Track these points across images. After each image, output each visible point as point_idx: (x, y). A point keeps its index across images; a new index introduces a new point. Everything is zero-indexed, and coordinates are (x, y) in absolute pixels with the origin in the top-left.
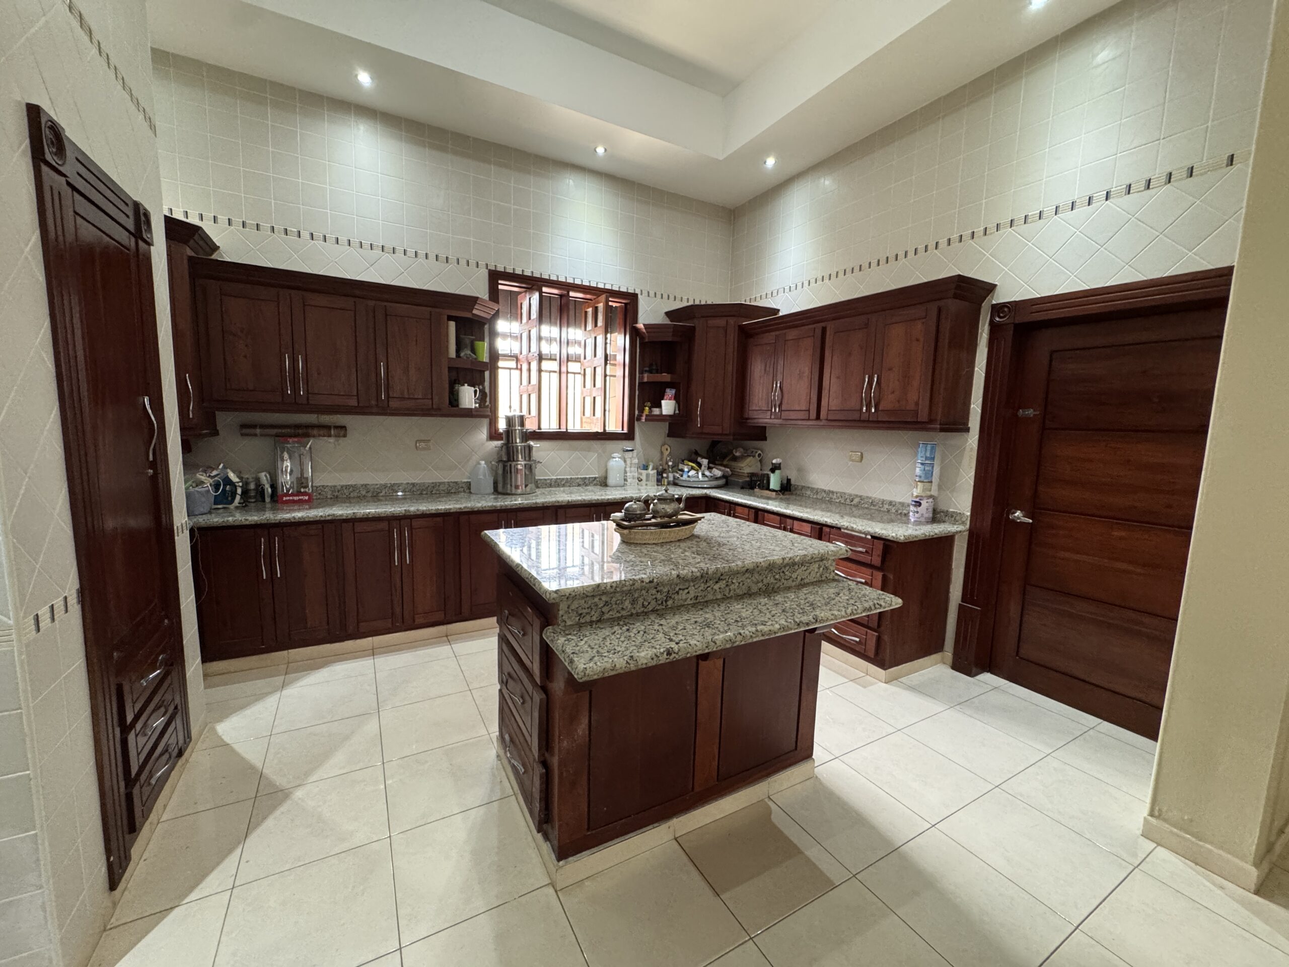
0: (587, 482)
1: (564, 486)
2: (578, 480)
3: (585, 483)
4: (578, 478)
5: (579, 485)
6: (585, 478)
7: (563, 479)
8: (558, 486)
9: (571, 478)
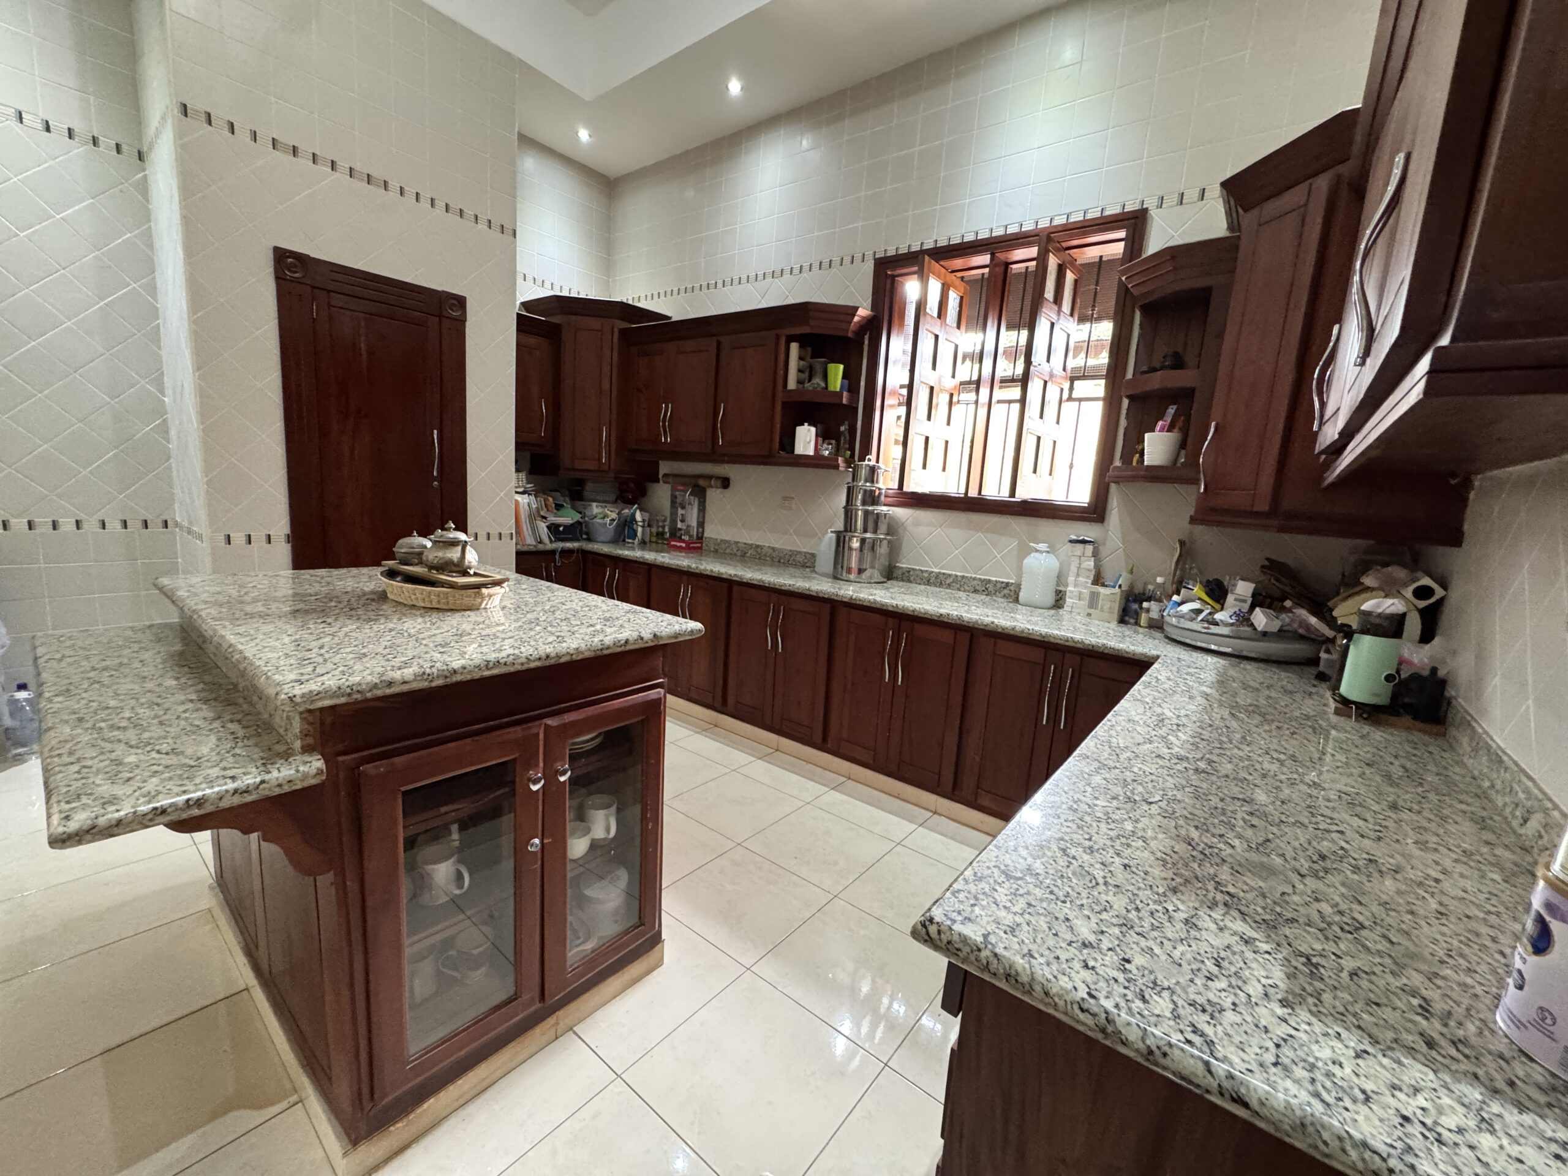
0: (991, 587)
1: (949, 586)
2: (975, 582)
3: (987, 589)
4: (974, 579)
5: (976, 591)
6: (989, 581)
7: (950, 575)
8: (941, 585)
9: (963, 577)
